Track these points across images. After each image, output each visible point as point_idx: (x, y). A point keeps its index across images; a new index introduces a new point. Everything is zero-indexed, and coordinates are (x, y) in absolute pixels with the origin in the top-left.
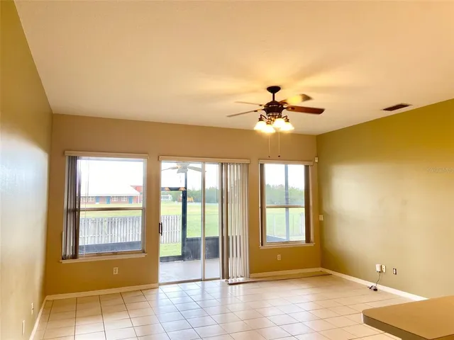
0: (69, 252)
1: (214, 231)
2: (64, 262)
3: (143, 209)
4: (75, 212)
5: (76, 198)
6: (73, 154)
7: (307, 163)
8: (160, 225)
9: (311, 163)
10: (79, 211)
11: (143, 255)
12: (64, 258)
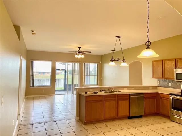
0: (32, 85)
1: (70, 83)
2: (30, 88)
3: (51, 75)
4: (33, 75)
5: (33, 72)
6: (32, 60)
7: (98, 63)
8: (56, 79)
9: (99, 63)
10: (34, 75)
11: (51, 87)
12: (30, 87)
